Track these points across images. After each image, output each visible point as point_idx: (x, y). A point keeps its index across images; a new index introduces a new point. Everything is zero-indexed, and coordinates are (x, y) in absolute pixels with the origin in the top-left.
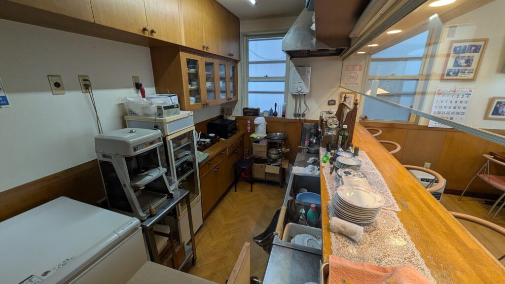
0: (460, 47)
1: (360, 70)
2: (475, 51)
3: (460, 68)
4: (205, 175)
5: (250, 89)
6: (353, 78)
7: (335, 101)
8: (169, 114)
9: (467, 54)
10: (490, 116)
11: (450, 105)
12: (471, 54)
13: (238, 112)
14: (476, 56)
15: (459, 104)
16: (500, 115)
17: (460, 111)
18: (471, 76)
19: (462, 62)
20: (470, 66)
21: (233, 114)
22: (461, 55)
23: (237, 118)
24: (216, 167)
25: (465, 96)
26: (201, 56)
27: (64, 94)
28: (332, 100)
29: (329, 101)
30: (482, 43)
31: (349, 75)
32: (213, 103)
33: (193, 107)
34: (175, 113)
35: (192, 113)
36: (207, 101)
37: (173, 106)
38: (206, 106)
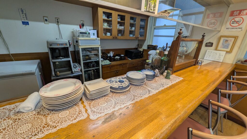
4: (107, 73)
5: (155, 34)
6: (237, 22)
7: (212, 44)
8: (83, 36)
13: (145, 47)
21: (143, 47)
23: (144, 50)
24: (116, 71)
26: (115, 11)
27: (49, 24)
28: (210, 43)
29: (206, 43)
31: (233, 20)
32: (122, 37)
33: (105, 37)
34: (87, 37)
35: (99, 39)
36: (117, 36)
37: (86, 33)
38: (115, 38)
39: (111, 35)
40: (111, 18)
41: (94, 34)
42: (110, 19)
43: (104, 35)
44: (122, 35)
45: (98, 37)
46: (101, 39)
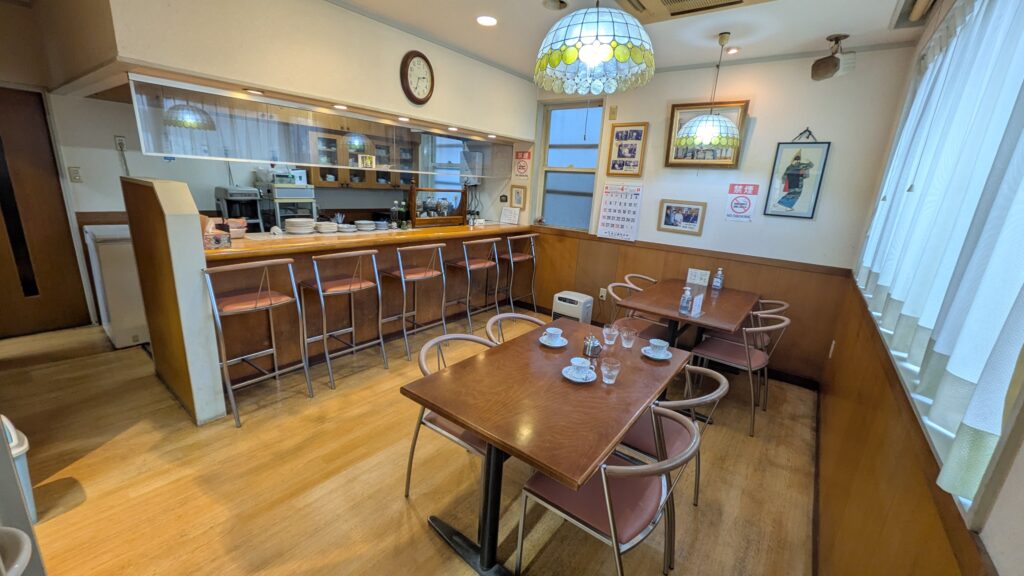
0: (622, 132)
1: (529, 158)
2: (637, 138)
3: (624, 159)
5: (437, 178)
6: (522, 167)
7: (507, 197)
8: (281, 182)
9: (629, 142)
10: (663, 226)
11: (620, 208)
12: (634, 142)
14: (639, 144)
15: (628, 208)
16: (672, 225)
17: (631, 216)
18: (636, 170)
19: (626, 151)
20: (633, 157)
22: (624, 142)
25: (634, 196)
28: (504, 196)
29: (501, 196)
30: (642, 128)
31: (519, 165)
32: (361, 185)
33: (324, 184)
34: (290, 183)
35: (313, 186)
36: (348, 181)
37: (287, 176)
38: (345, 187)
39: (336, 179)
40: (335, 147)
41: (300, 178)
42: (333, 149)
43: (321, 180)
44: (361, 181)
45: (309, 182)
46: (316, 188)
